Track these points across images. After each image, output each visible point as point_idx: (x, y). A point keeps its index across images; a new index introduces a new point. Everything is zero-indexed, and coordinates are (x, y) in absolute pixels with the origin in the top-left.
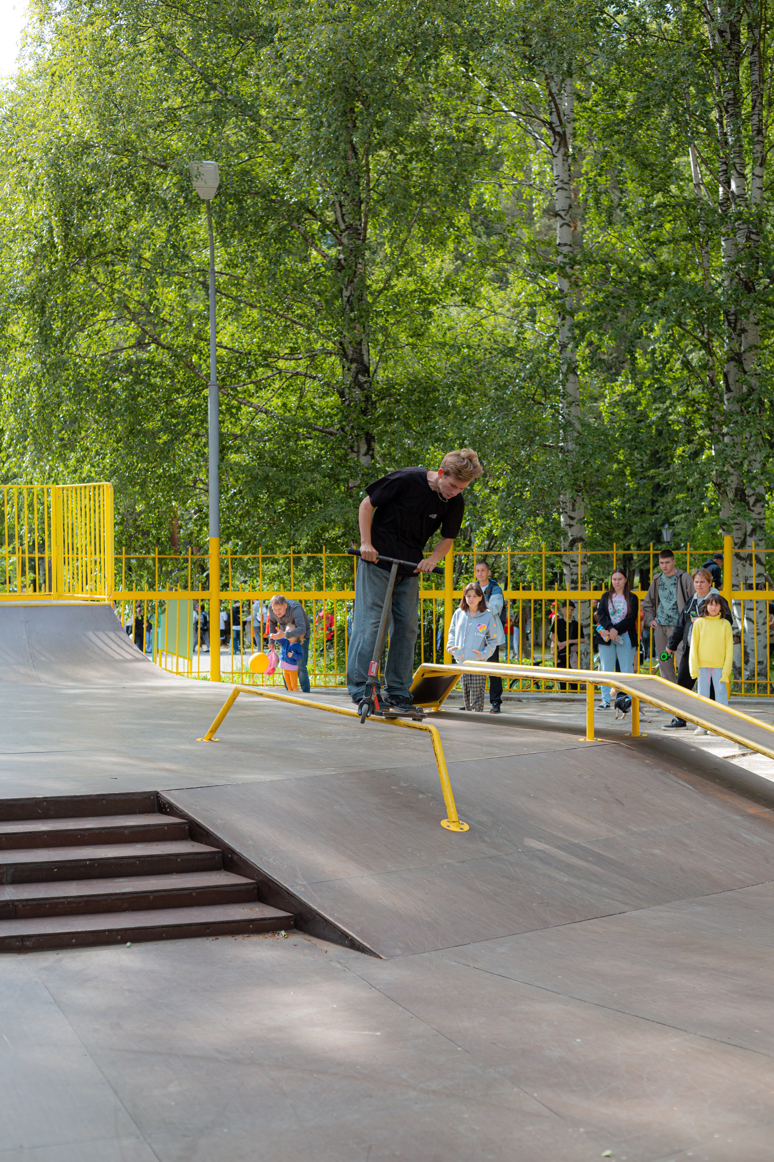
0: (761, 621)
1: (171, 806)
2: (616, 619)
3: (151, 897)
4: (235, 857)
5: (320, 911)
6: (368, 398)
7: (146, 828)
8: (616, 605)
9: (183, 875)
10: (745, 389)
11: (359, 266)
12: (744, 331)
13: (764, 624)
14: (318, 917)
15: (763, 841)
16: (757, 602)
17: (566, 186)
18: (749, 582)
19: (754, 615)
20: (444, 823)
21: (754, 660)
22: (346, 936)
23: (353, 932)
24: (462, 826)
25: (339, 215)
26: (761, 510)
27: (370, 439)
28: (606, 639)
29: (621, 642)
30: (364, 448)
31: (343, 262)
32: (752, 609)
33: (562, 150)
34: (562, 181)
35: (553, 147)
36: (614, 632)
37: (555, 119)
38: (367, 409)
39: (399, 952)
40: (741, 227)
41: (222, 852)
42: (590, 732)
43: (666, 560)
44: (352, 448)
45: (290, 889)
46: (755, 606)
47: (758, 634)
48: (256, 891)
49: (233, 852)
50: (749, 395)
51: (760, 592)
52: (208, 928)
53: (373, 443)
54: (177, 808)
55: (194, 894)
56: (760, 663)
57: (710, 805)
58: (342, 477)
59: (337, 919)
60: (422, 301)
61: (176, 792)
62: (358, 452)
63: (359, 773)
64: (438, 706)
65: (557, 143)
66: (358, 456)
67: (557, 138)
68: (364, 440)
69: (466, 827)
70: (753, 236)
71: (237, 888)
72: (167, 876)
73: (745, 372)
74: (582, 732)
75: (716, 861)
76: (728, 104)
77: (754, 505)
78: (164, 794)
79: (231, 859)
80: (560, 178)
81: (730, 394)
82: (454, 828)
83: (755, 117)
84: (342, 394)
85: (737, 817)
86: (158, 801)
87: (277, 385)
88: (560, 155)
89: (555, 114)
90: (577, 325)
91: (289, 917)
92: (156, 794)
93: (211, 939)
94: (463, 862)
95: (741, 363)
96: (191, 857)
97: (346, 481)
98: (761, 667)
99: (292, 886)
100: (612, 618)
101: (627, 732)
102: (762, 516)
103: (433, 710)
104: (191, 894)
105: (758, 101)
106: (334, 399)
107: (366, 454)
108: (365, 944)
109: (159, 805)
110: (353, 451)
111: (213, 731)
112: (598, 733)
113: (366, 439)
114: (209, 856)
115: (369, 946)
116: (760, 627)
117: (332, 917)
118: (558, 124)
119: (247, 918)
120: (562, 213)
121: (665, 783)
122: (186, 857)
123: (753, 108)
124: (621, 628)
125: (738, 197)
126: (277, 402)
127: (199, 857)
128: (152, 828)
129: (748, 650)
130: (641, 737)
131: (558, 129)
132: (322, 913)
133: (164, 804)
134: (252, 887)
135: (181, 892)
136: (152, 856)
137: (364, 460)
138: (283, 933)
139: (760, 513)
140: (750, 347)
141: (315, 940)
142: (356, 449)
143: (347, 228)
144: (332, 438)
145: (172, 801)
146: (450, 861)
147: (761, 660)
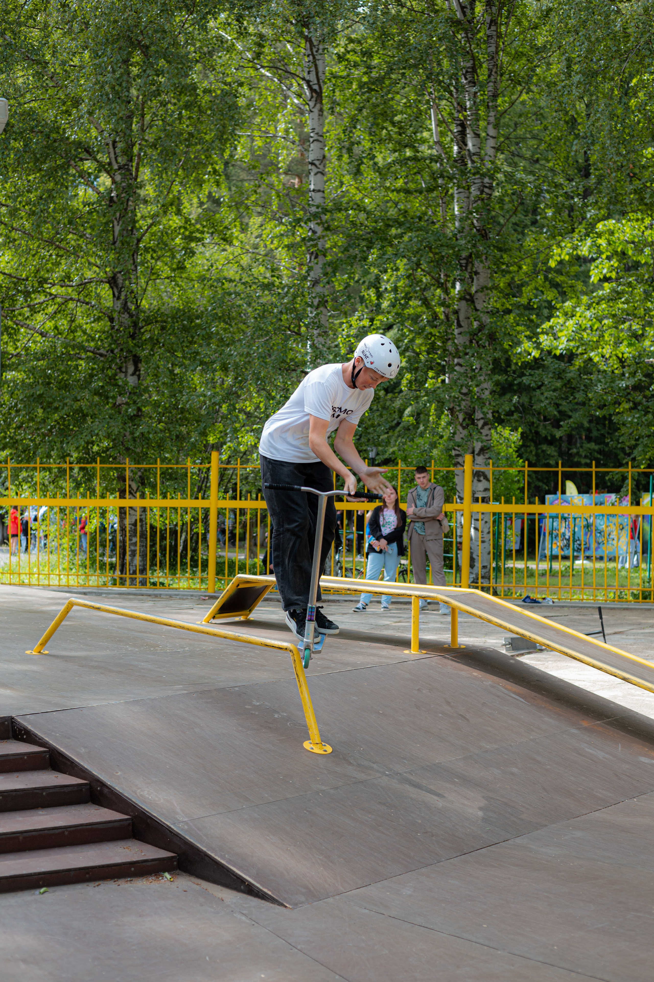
0: (486, 530)
1: (28, 732)
2: (386, 530)
3: (21, 838)
4: (106, 791)
5: (209, 853)
6: (135, 325)
7: (5, 758)
8: (386, 518)
9: (50, 810)
10: (475, 324)
11: (130, 203)
12: (476, 273)
13: (489, 533)
14: (206, 858)
15: (607, 756)
16: (483, 514)
17: (320, 139)
18: (476, 496)
19: (480, 524)
20: (307, 745)
21: (479, 565)
22: (242, 881)
23: (250, 877)
24: (325, 748)
25: (112, 155)
26: (488, 432)
27: (137, 360)
28: (377, 549)
29: (390, 552)
30: (131, 369)
31: (115, 199)
32: (477, 520)
33: (318, 106)
34: (317, 134)
35: (310, 103)
36: (383, 542)
37: (312, 77)
38: (134, 333)
39: (303, 899)
40: (476, 181)
41: (89, 784)
42: (414, 645)
43: (423, 475)
44: (120, 368)
45: (172, 827)
46: (480, 517)
47: (483, 542)
48: (131, 828)
49: (103, 784)
50: (480, 331)
51: (485, 505)
52: (88, 873)
53: (140, 365)
54: (36, 735)
55: (66, 833)
56: (484, 567)
57: (546, 719)
58: (111, 394)
59: (229, 861)
60: (185, 238)
61: (32, 717)
62: (126, 372)
63: (209, 691)
64: (248, 615)
65: (314, 99)
66: (126, 376)
67: (314, 95)
68: (131, 362)
69: (329, 749)
70: (486, 190)
71: (111, 825)
72: (33, 812)
73: (477, 310)
74: (406, 643)
75: (572, 778)
76: (467, 72)
77: (482, 428)
78: (19, 720)
79: (101, 792)
80: (316, 131)
81: (460, 330)
82: (317, 750)
83: (491, 84)
84: (112, 320)
85: (575, 731)
86: (13, 727)
87: (50, 310)
88: (316, 110)
89: (313, 73)
90: (330, 264)
91: (172, 857)
92: (11, 720)
93: (92, 884)
94: (337, 788)
95: (473, 302)
96: (56, 790)
97: (114, 397)
98: (484, 571)
99: (174, 824)
100: (383, 529)
101: (445, 643)
102: (488, 438)
103: (242, 618)
104: (63, 832)
105: (494, 70)
106: (105, 324)
107: (133, 374)
108: (265, 890)
109: (14, 731)
110: (121, 371)
111: (43, 644)
112: (424, 645)
113: (134, 361)
114: (76, 788)
115: (270, 893)
116: (485, 535)
117: (224, 859)
118: (316, 82)
119: (128, 860)
120: (317, 163)
121: (498, 696)
122: (51, 791)
123: (489, 76)
124: (391, 538)
125: (474, 154)
126: (50, 324)
127: (66, 790)
128: (11, 758)
129: (474, 556)
130: (460, 648)
131: (316, 87)
132: (213, 855)
133: (20, 730)
134: (126, 823)
135: (53, 832)
136: (16, 791)
137: (132, 380)
138: (167, 875)
139: (487, 435)
140: (482, 288)
141: (205, 884)
142: (124, 370)
143: (120, 168)
144: (102, 359)
145: (30, 727)
146: (323, 788)
147: (485, 564)
